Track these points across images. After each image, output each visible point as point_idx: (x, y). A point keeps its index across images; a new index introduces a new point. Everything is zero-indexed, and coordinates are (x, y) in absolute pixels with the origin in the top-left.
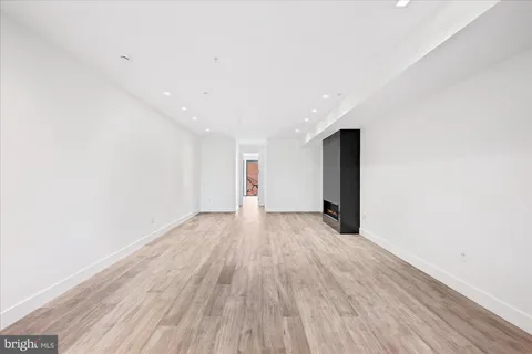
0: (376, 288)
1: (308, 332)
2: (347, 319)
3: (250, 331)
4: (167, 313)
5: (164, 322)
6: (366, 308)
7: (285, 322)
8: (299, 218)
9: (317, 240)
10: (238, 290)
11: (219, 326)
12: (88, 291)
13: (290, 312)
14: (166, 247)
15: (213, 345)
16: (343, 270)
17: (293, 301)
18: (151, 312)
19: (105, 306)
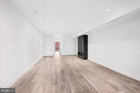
0: (97, 70)
1: (88, 81)
2: (95, 78)
3: (76, 83)
4: (53, 82)
5: (53, 84)
6: (97, 75)
7: (82, 80)
8: (72, 57)
9: (79, 61)
10: (68, 74)
11: (68, 83)
12: (24, 80)
13: (82, 78)
14: (40, 66)
15: (69, 87)
16: (89, 68)
17: (81, 75)
18: (48, 83)
19: (32, 83)
